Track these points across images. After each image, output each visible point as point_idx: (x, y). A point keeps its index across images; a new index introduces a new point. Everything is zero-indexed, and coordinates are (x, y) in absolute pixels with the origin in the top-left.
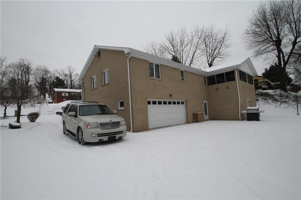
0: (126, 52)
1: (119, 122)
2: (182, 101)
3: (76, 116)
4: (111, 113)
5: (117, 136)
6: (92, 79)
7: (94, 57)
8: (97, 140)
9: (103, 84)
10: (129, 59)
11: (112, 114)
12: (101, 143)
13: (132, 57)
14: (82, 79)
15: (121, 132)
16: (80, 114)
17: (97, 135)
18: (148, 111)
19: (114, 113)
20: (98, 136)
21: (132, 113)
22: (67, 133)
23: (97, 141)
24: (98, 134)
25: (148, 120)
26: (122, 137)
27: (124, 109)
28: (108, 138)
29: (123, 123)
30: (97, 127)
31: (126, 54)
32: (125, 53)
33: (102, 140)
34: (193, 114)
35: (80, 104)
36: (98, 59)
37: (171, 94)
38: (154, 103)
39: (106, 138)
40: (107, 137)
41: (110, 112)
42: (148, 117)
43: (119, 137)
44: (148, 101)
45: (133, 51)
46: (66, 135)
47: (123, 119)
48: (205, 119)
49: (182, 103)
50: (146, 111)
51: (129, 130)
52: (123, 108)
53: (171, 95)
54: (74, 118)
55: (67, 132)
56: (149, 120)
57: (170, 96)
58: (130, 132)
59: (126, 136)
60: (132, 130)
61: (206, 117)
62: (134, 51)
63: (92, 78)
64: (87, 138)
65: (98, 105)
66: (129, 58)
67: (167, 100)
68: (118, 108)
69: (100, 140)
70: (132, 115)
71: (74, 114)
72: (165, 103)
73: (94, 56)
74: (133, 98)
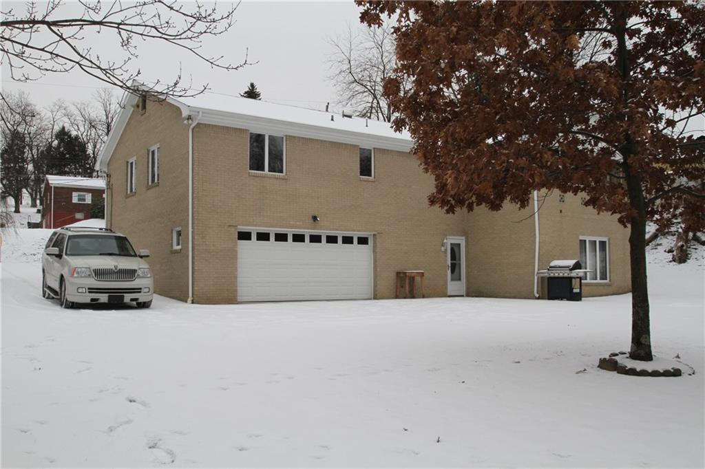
0: (185, 113)
1: (134, 271)
2: (363, 234)
3: (59, 256)
4: (133, 254)
5: (127, 297)
7: (132, 109)
8: (87, 298)
9: (148, 183)
10: (193, 129)
11: (135, 256)
12: (95, 305)
13: (199, 124)
15: (135, 290)
16: (68, 253)
17: (87, 290)
18: (238, 256)
19: (142, 254)
20: (90, 292)
21: (193, 258)
23: (88, 301)
24: (89, 289)
25: (236, 277)
27: (181, 250)
28: (107, 298)
29: (146, 274)
30: (89, 275)
31: (185, 119)
32: (183, 116)
33: (97, 300)
34: (398, 274)
35: (71, 233)
36: (142, 115)
37: (316, 214)
38: (263, 237)
39: (104, 298)
40: (107, 295)
41: (132, 252)
42: (236, 269)
43: (132, 300)
44: (239, 233)
45: (199, 112)
48: (449, 294)
49: (363, 241)
50: (232, 256)
52: (180, 247)
53: (315, 218)
54: (57, 259)
55: (48, 291)
56: (238, 279)
57: (312, 221)
58: (186, 302)
60: (190, 299)
61: (452, 287)
62: (201, 113)
63: (128, 162)
64: (71, 295)
65: (116, 237)
67: (307, 232)
68: (172, 246)
69: (92, 300)
70: (193, 263)
71: (57, 253)
72: (299, 238)
74: (196, 222)
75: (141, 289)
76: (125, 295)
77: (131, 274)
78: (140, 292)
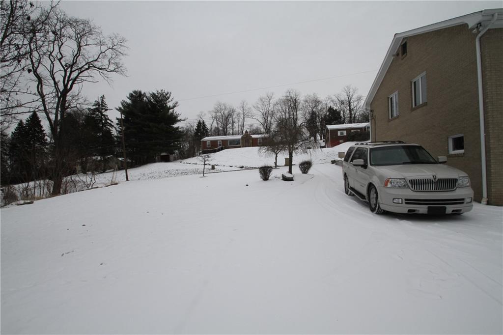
0: (471, 25)
1: (455, 181)
3: (365, 166)
4: (433, 161)
5: (450, 209)
6: (388, 100)
7: (393, 58)
8: (404, 209)
9: (412, 106)
10: (480, 38)
11: (436, 162)
12: (412, 216)
13: (489, 30)
14: (371, 104)
15: (460, 201)
16: (372, 163)
17: (404, 201)
19: (440, 161)
20: (406, 203)
22: (351, 193)
23: (405, 211)
24: (406, 200)
26: (461, 212)
27: (464, 154)
28: (427, 209)
29: (465, 183)
30: (405, 185)
31: (472, 29)
32: (470, 27)
33: (414, 211)
35: (371, 147)
36: (402, 59)
39: (423, 209)
40: (427, 206)
41: (431, 160)
43: (453, 211)
45: (493, 15)
46: (349, 195)
47: (463, 174)
51: (478, 199)
52: (461, 151)
54: (362, 168)
55: (350, 190)
58: (480, 202)
59: (470, 210)
63: (388, 98)
64: (385, 204)
65: (403, 147)
66: (480, 35)
68: (448, 151)
69: (409, 211)
71: (362, 163)
73: (393, 55)
74: (491, 126)
75: (463, 199)
76: (446, 206)
77: (451, 184)
78: (463, 203)
